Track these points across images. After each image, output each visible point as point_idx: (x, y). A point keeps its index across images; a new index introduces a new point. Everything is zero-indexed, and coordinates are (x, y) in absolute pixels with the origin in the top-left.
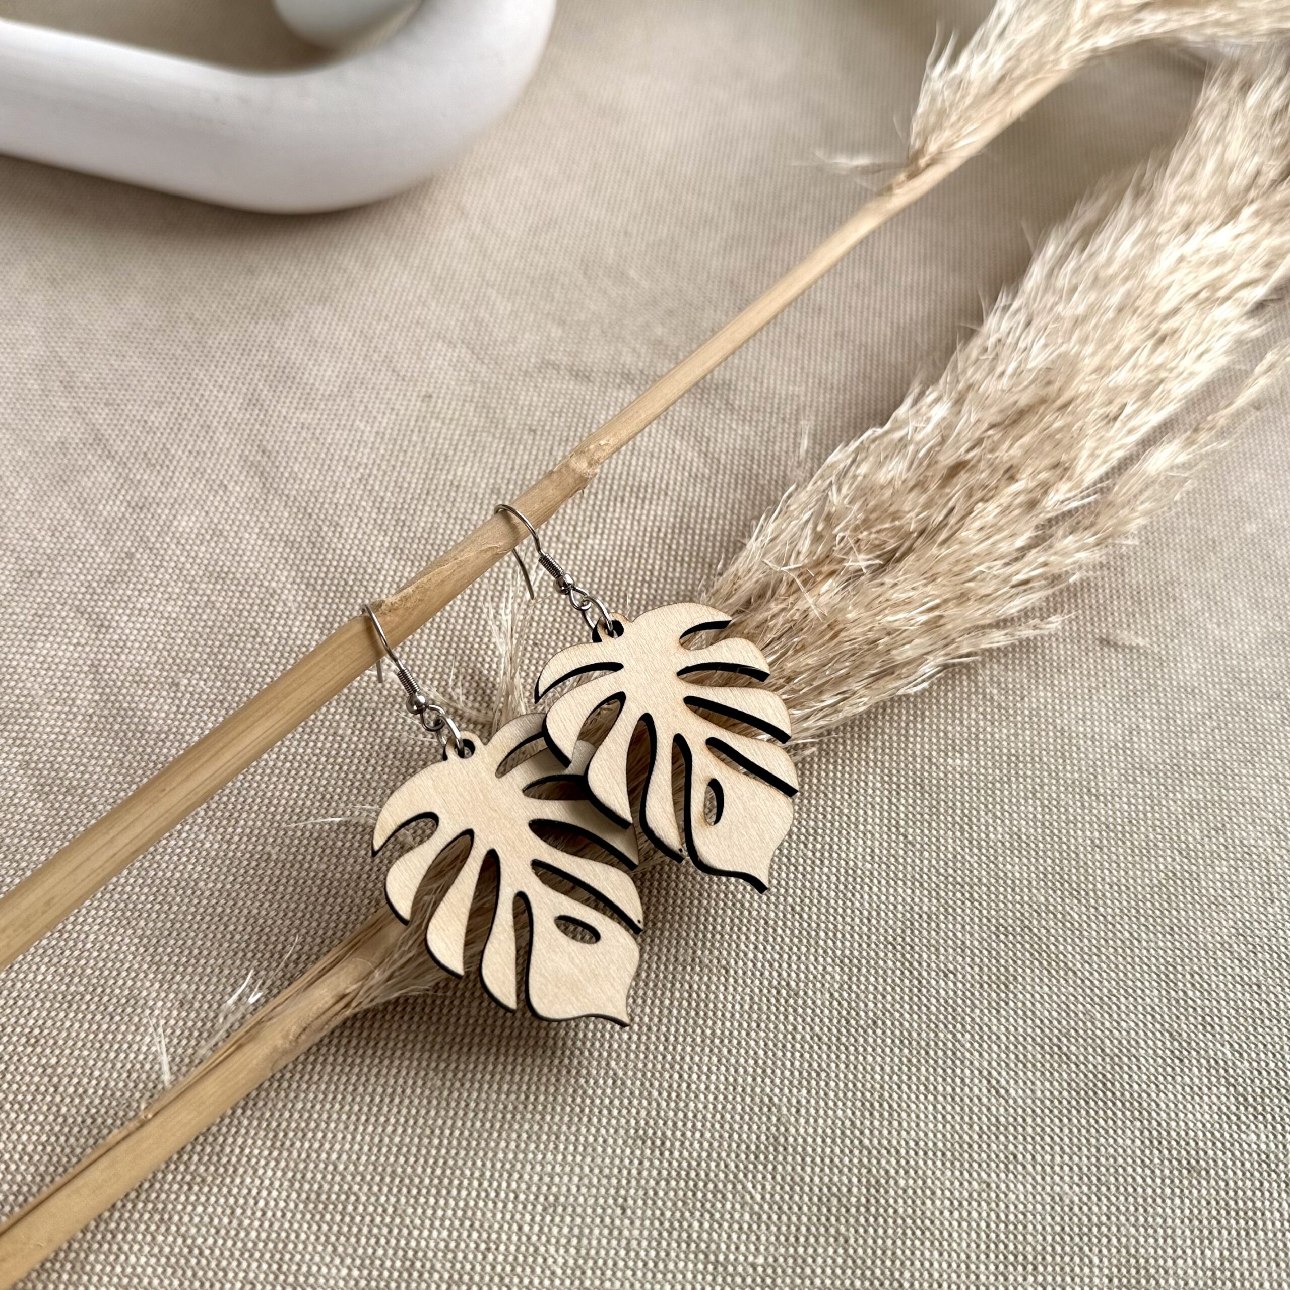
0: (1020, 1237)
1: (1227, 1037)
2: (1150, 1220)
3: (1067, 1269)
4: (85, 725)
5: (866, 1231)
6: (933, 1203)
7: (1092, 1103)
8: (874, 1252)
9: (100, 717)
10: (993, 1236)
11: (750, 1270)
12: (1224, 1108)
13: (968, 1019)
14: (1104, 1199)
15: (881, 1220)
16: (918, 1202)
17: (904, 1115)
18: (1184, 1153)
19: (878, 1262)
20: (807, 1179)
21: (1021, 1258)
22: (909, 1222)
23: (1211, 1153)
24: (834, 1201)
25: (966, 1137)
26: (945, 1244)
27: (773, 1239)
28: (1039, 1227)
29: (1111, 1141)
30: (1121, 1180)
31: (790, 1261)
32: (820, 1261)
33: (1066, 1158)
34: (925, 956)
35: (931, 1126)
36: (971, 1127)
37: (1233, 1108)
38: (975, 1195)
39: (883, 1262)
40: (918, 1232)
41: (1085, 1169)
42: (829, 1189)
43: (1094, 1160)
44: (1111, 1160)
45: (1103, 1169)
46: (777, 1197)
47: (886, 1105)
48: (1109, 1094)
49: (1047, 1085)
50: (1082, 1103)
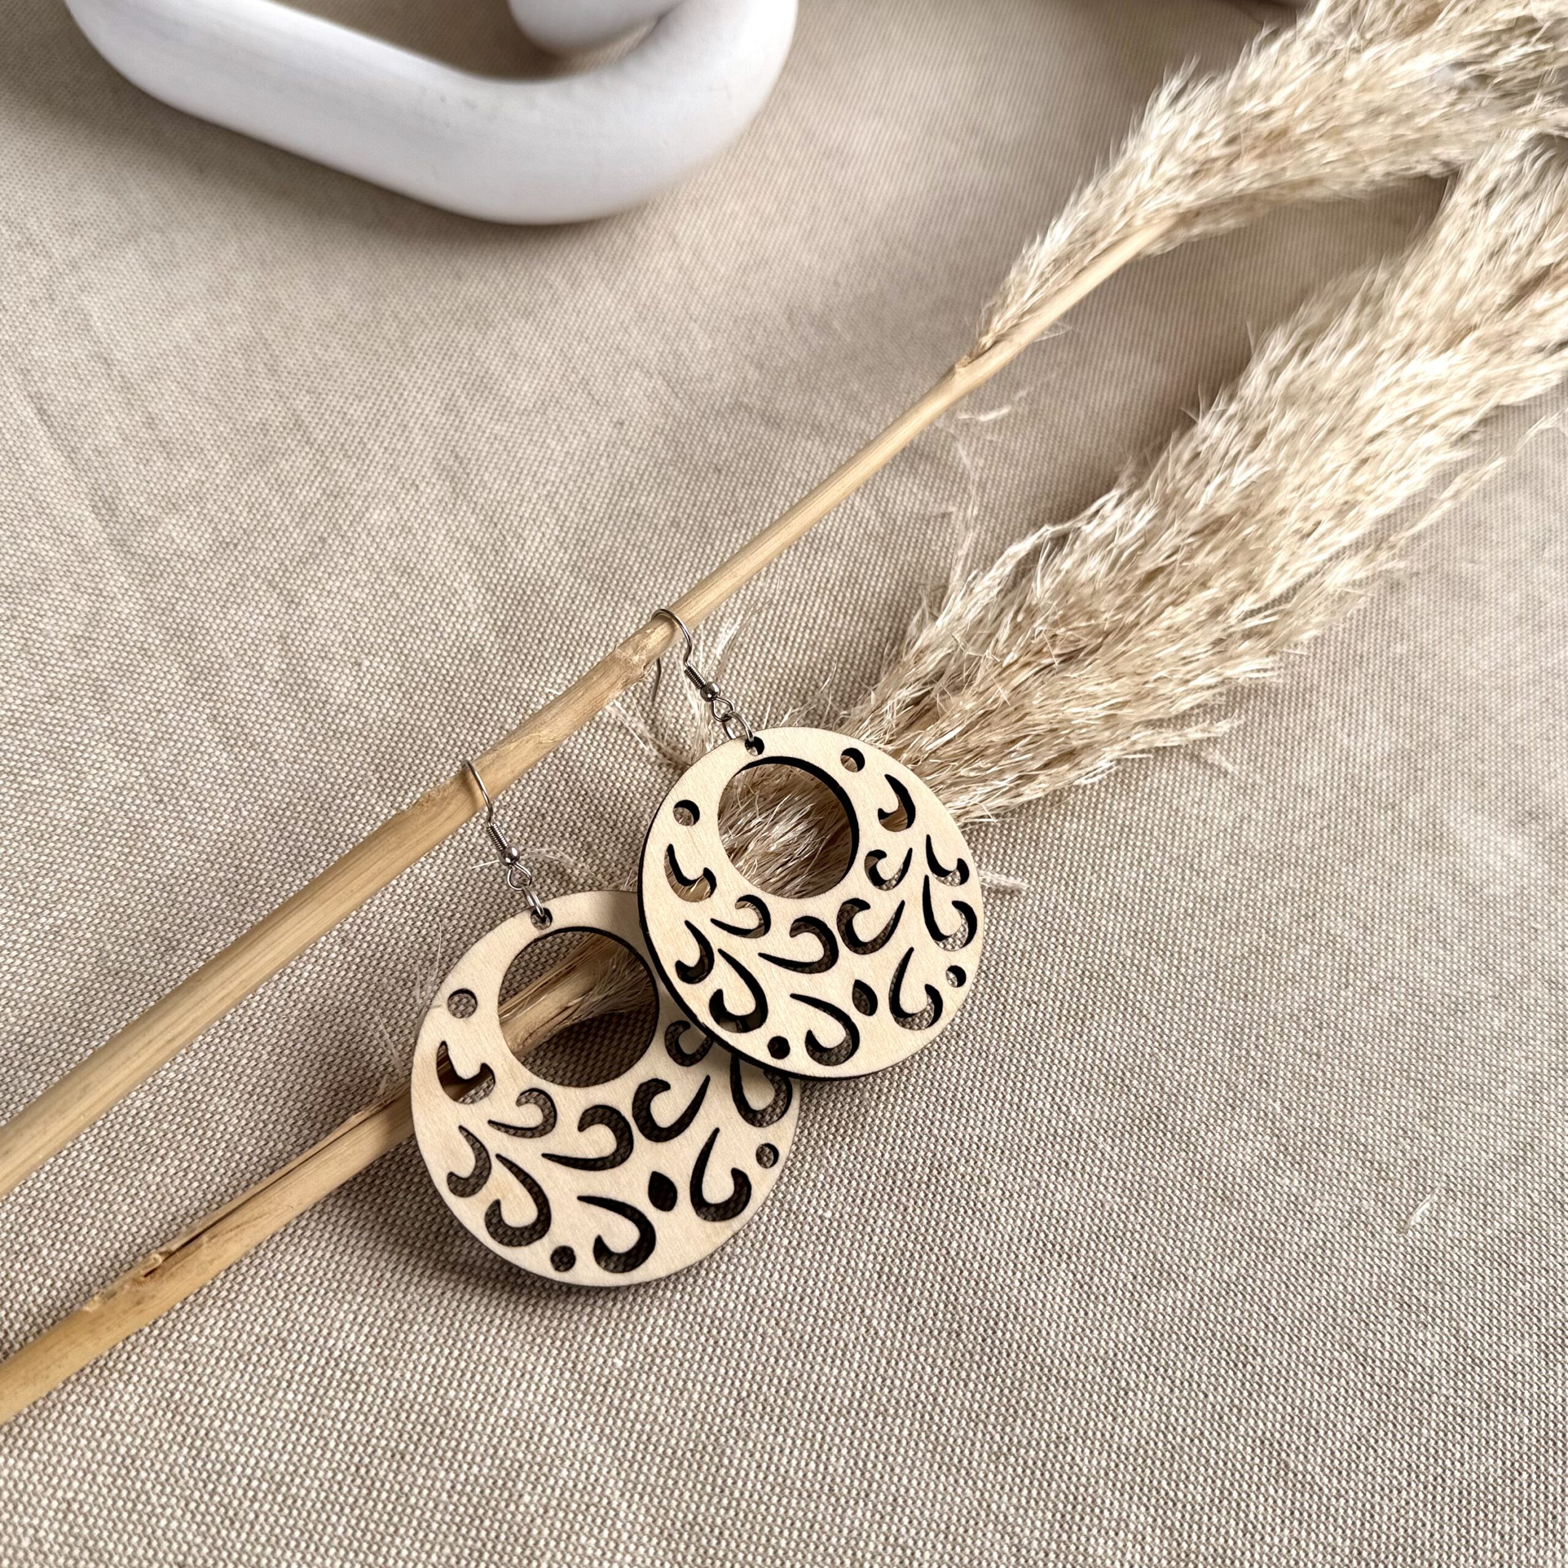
0: (1061, 1231)
1: (1279, 1095)
2: (1180, 1234)
3: (1098, 1263)
4: (271, 689)
5: (924, 1204)
6: (987, 1190)
7: (1144, 1131)
8: (929, 1222)
9: (285, 684)
10: (1036, 1225)
11: (819, 1221)
12: (1265, 1153)
13: (1043, 1044)
14: (1141, 1211)
15: (939, 1197)
16: (974, 1188)
17: (972, 1114)
19: (931, 1231)
20: (879, 1154)
21: (1058, 1247)
22: (963, 1202)
23: (1245, 1188)
24: (900, 1175)
25: (1025, 1141)
26: (992, 1225)
27: (842, 1198)
28: (1079, 1225)
29: (1156, 1165)
30: (1160, 1198)
31: (854, 1219)
32: (880, 1222)
33: (1113, 1173)
34: (1013, 986)
35: (995, 1127)
37: (1274, 1155)
38: (1025, 1190)
39: (935, 1231)
40: (970, 1212)
41: (1129, 1184)
42: (897, 1165)
44: (1153, 1181)
45: (1145, 1187)
46: (850, 1165)
47: (957, 1104)
48: (1161, 1126)
49: (1106, 1109)
50: (1136, 1129)
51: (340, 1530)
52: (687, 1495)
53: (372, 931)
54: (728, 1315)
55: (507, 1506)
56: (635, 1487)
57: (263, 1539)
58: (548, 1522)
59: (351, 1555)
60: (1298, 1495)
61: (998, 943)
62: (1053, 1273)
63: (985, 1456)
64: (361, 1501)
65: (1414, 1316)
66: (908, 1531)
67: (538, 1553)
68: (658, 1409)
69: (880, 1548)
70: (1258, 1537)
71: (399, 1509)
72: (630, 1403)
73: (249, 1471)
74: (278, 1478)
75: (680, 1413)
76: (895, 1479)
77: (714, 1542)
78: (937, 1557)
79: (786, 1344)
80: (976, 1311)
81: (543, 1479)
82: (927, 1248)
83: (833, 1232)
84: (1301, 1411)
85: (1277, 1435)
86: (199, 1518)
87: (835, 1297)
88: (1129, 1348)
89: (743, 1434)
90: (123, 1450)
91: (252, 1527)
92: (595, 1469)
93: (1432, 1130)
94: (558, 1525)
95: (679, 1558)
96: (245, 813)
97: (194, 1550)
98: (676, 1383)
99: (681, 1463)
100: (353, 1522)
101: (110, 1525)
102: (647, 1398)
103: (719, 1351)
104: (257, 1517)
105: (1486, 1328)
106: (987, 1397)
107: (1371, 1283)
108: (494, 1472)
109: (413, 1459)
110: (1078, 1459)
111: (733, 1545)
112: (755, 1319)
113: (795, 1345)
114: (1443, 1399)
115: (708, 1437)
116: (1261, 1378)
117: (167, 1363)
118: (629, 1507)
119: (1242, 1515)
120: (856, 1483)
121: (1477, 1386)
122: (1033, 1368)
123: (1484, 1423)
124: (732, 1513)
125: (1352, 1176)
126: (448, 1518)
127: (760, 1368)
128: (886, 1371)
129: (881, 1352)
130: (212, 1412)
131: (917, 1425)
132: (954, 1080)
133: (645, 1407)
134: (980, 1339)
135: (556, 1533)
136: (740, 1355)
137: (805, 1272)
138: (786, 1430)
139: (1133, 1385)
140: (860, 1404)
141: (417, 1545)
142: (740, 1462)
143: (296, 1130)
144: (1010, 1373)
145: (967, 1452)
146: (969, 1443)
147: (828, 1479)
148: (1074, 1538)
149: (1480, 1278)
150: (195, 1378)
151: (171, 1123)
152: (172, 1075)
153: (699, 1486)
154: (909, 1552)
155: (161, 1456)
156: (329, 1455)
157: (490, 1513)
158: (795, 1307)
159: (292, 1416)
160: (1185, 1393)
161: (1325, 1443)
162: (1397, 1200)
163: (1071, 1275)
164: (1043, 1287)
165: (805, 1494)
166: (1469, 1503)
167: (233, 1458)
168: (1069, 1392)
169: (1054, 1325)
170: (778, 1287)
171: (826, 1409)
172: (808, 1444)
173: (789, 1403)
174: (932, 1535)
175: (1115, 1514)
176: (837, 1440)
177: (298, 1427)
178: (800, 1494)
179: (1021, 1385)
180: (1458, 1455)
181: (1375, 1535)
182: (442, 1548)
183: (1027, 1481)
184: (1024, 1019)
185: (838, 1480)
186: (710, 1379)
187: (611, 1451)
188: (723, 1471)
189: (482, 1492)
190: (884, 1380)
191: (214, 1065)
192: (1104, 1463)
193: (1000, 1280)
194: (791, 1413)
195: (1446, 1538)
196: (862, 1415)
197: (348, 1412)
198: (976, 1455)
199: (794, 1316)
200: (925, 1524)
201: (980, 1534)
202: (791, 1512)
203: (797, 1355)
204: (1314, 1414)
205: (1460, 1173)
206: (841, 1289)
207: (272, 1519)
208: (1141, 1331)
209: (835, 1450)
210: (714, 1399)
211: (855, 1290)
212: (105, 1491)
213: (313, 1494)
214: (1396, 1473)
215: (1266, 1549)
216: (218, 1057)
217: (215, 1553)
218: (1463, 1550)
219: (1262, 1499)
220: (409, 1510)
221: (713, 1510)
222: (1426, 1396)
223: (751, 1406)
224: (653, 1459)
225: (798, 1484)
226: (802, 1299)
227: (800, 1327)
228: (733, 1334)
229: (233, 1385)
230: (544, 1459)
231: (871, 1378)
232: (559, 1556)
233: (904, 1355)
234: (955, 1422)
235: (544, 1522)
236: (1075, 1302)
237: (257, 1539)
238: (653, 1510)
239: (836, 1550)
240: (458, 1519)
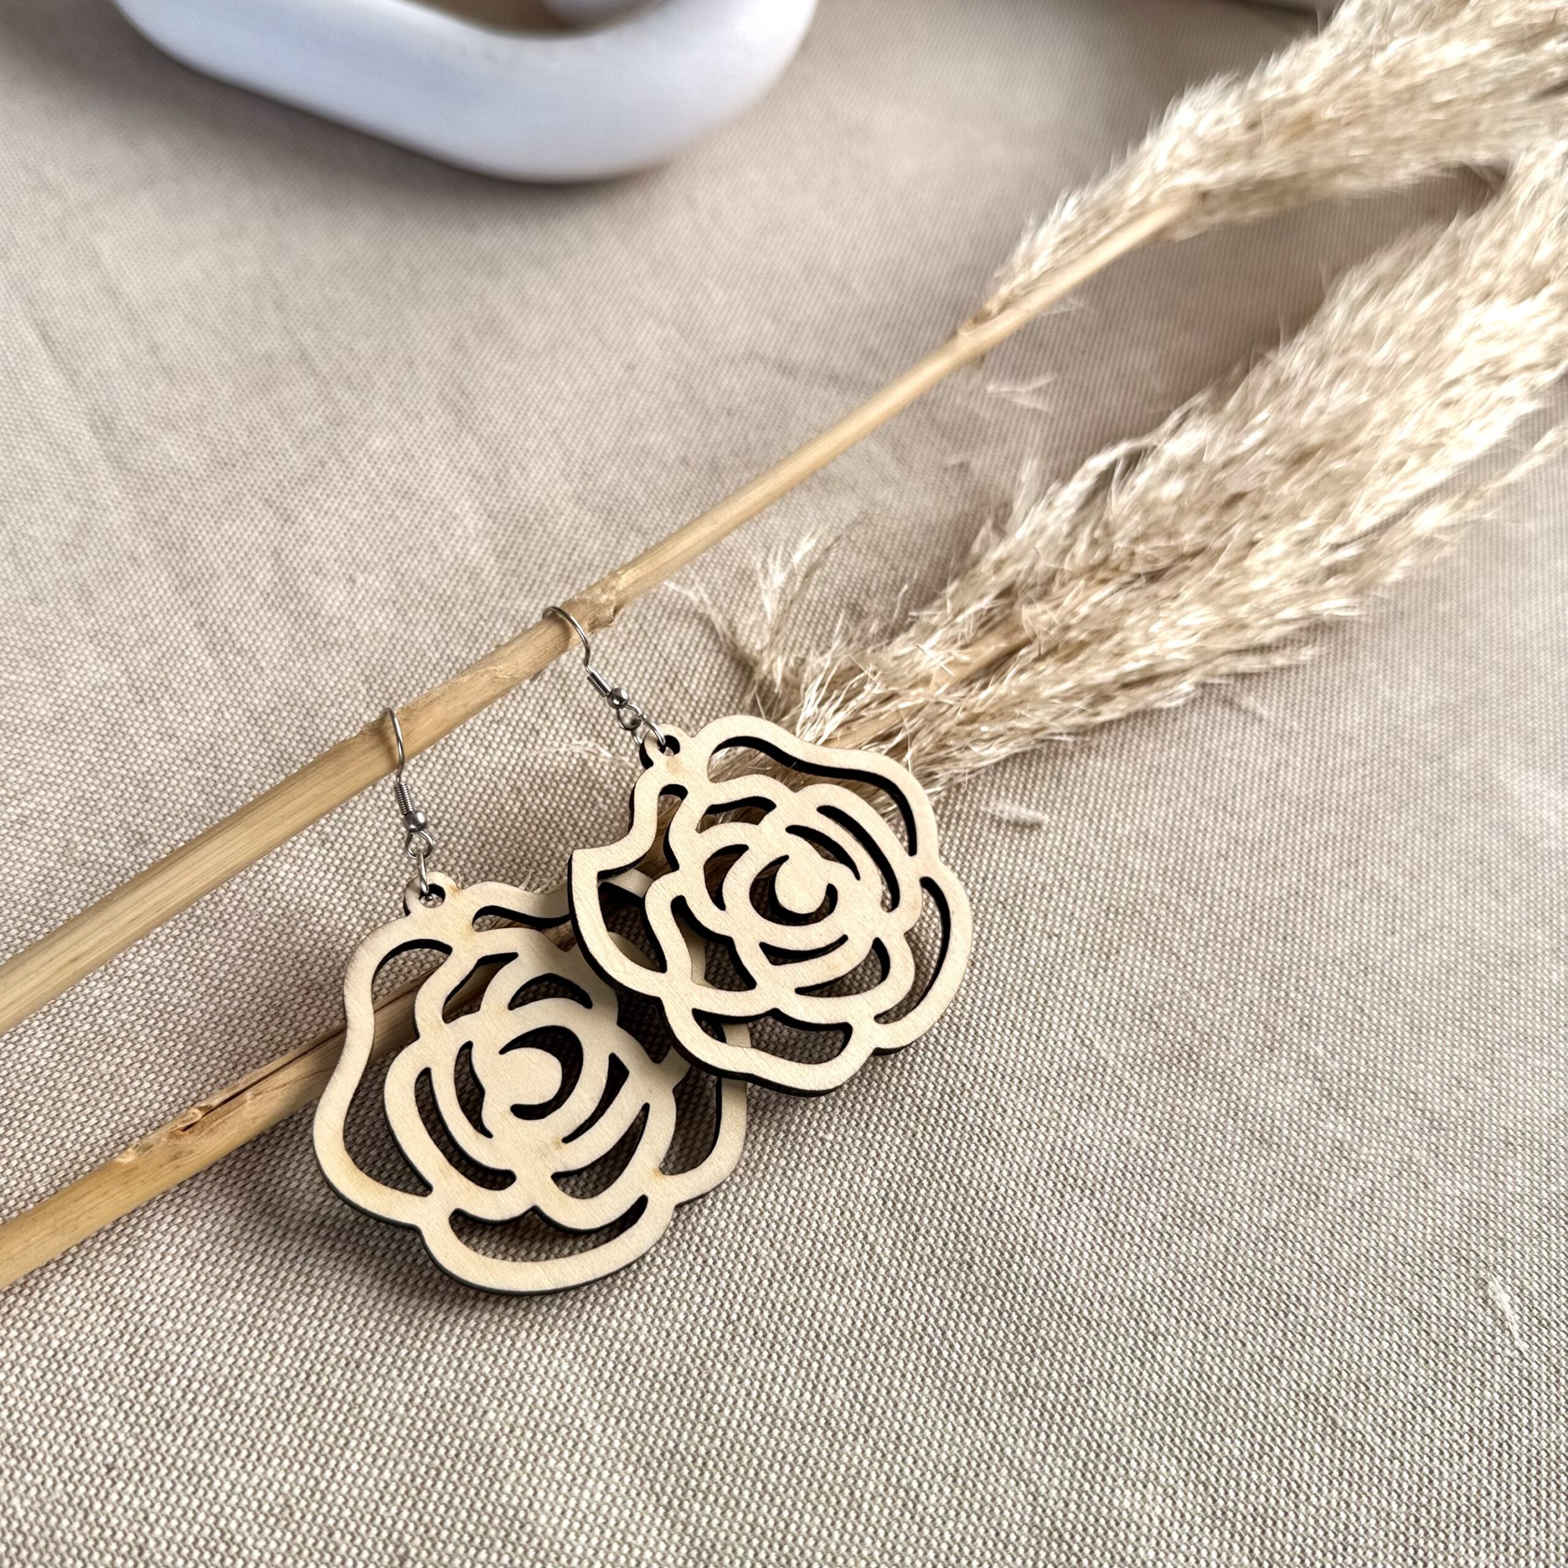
0: (1083, 1165)
1: (1322, 1038)
2: (1214, 1176)
3: (1124, 1200)
5: (934, 1130)
6: (1003, 1119)
7: (1175, 1069)
8: (939, 1149)
9: (277, 596)
10: (1056, 1158)
11: (819, 1144)
12: (1306, 1097)
13: (1065, 977)
14: (1171, 1150)
15: (950, 1124)
16: (989, 1116)
17: (988, 1042)
18: (1258, 1127)
21: (1080, 1182)
22: (977, 1130)
23: (1286, 1132)
24: (908, 1100)
25: (1045, 1072)
26: (1009, 1156)
27: (845, 1121)
29: (1187, 1104)
30: (1191, 1137)
31: (858, 1143)
33: (1140, 1110)
34: (1032, 918)
35: (1013, 1056)
36: (1051, 1064)
37: (1316, 1099)
38: (1045, 1121)
39: (946, 1158)
40: (984, 1141)
41: (1157, 1122)
42: (905, 1090)
43: (1167, 1116)
44: (1185, 1120)
45: (1175, 1126)
47: (972, 1031)
48: (1193, 1065)
49: (1133, 1045)
50: (1165, 1067)
51: (285, 1440)
52: (668, 1421)
53: (354, 834)
54: (719, 1234)
55: (469, 1423)
56: (611, 1410)
57: (201, 1445)
58: (514, 1442)
59: (296, 1467)
60: (1347, 1455)
61: (1016, 875)
62: (1074, 1208)
63: (999, 1396)
64: (310, 1410)
65: (1473, 1272)
66: (912, 1472)
67: (501, 1474)
68: (640, 1329)
69: (881, 1488)
70: (1302, 1497)
71: (351, 1420)
72: (609, 1321)
73: (189, 1373)
74: (221, 1381)
75: (664, 1334)
76: (899, 1416)
77: (697, 1472)
78: (944, 1501)
79: (782, 1266)
80: (990, 1243)
81: (510, 1396)
82: (937, 1175)
83: (835, 1156)
84: (1349, 1366)
85: (1323, 1390)
86: (132, 1419)
87: (835, 1221)
88: (1159, 1290)
89: (732, 1359)
90: (55, 1343)
91: (190, 1431)
92: (568, 1388)
93: (1488, 1082)
94: (525, 1445)
95: (658, 1488)
96: (228, 716)
97: (126, 1452)
98: (659, 1302)
99: (662, 1387)
100: (300, 1432)
101: (36, 1420)
102: (628, 1315)
103: (707, 1270)
104: (195, 1421)
105: (1554, 1289)
106: (1001, 1334)
107: (1424, 1235)
108: (457, 1386)
109: (369, 1369)
110: (1102, 1404)
111: (718, 1477)
112: (748, 1239)
113: (791, 1269)
114: (1507, 1360)
115: (693, 1361)
116: (1305, 1329)
117: (108, 1256)
118: (604, 1431)
119: (1285, 1473)
120: (856, 1417)
121: (1545, 1349)
122: (1052, 1305)
123: (1553, 1388)
124: (717, 1442)
125: (1401, 1125)
126: (404, 1432)
127: (752, 1290)
128: (890, 1301)
129: (885, 1281)
130: (153, 1309)
131: (923, 1359)
132: (968, 1008)
133: (625, 1326)
134: (994, 1272)
135: (522, 1454)
136: (731, 1276)
137: (803, 1194)
138: (779, 1358)
139: (1163, 1330)
140: (861, 1334)
141: (369, 1460)
142: (728, 1388)
143: (263, 1027)
144: (1027, 1309)
145: (978, 1391)
146: (980, 1381)
147: (825, 1411)
148: (1097, 1488)
149: (1544, 1236)
150: (138, 1273)
151: (130, 1013)
152: (135, 966)
153: (682, 1412)
154: (912, 1494)
155: (96, 1352)
156: (277, 1359)
157: (451, 1429)
158: (792, 1230)
159: (240, 1317)
160: (1221, 1341)
161: (1377, 1400)
162: (1451, 1151)
163: (1094, 1212)
164: (1063, 1222)
165: (799, 1427)
166: (1539, 1472)
167: (173, 1358)
168: (1092, 1333)
169: (1076, 1262)
170: (773, 1208)
171: (823, 1337)
172: (803, 1373)
173: (783, 1329)
174: (939, 1477)
175: (1144, 1465)
176: (835, 1371)
177: (245, 1330)
178: (793, 1426)
179: (1039, 1322)
180: (1525, 1421)
181: (1434, 1502)
182: (396, 1464)
183: (1045, 1425)
184: (1044, 951)
185: (836, 1413)
186: (698, 1299)
187: (586, 1371)
188: (708, 1397)
189: (443, 1406)
190: (888, 1310)
191: (180, 958)
192: (1131, 1411)
193: (1017, 1212)
194: (785, 1339)
195: (1514, 1508)
196: (863, 1345)
197: (301, 1315)
198: (989, 1394)
199: (790, 1239)
200: (931, 1465)
201: (992, 1479)
202: (783, 1445)
203: (793, 1279)
204: (1364, 1370)
205: (1520, 1126)
206: (842, 1213)
207: (212, 1424)
208: (1171, 1274)
209: (833, 1381)
210: (701, 1321)
211: (857, 1216)
212: (33, 1385)
213: (258, 1401)
214: (1456, 1436)
215: (1312, 1510)
216: (184, 951)
217: (148, 1456)
218: (1534, 1522)
219: (1307, 1457)
220: (362, 1423)
221: (696, 1438)
222: (1488, 1357)
223: (741, 1329)
224: (632, 1381)
225: (792, 1415)
226: (799, 1222)
227: (797, 1250)
228: (723, 1254)
229: (178, 1283)
230: (512, 1375)
231: (873, 1307)
232: (524, 1479)
233: (910, 1285)
234: (965, 1358)
235: (509, 1442)
236: (1099, 1240)
237: (194, 1445)
238: (630, 1436)
239: (831, 1489)
240: (415, 1434)
